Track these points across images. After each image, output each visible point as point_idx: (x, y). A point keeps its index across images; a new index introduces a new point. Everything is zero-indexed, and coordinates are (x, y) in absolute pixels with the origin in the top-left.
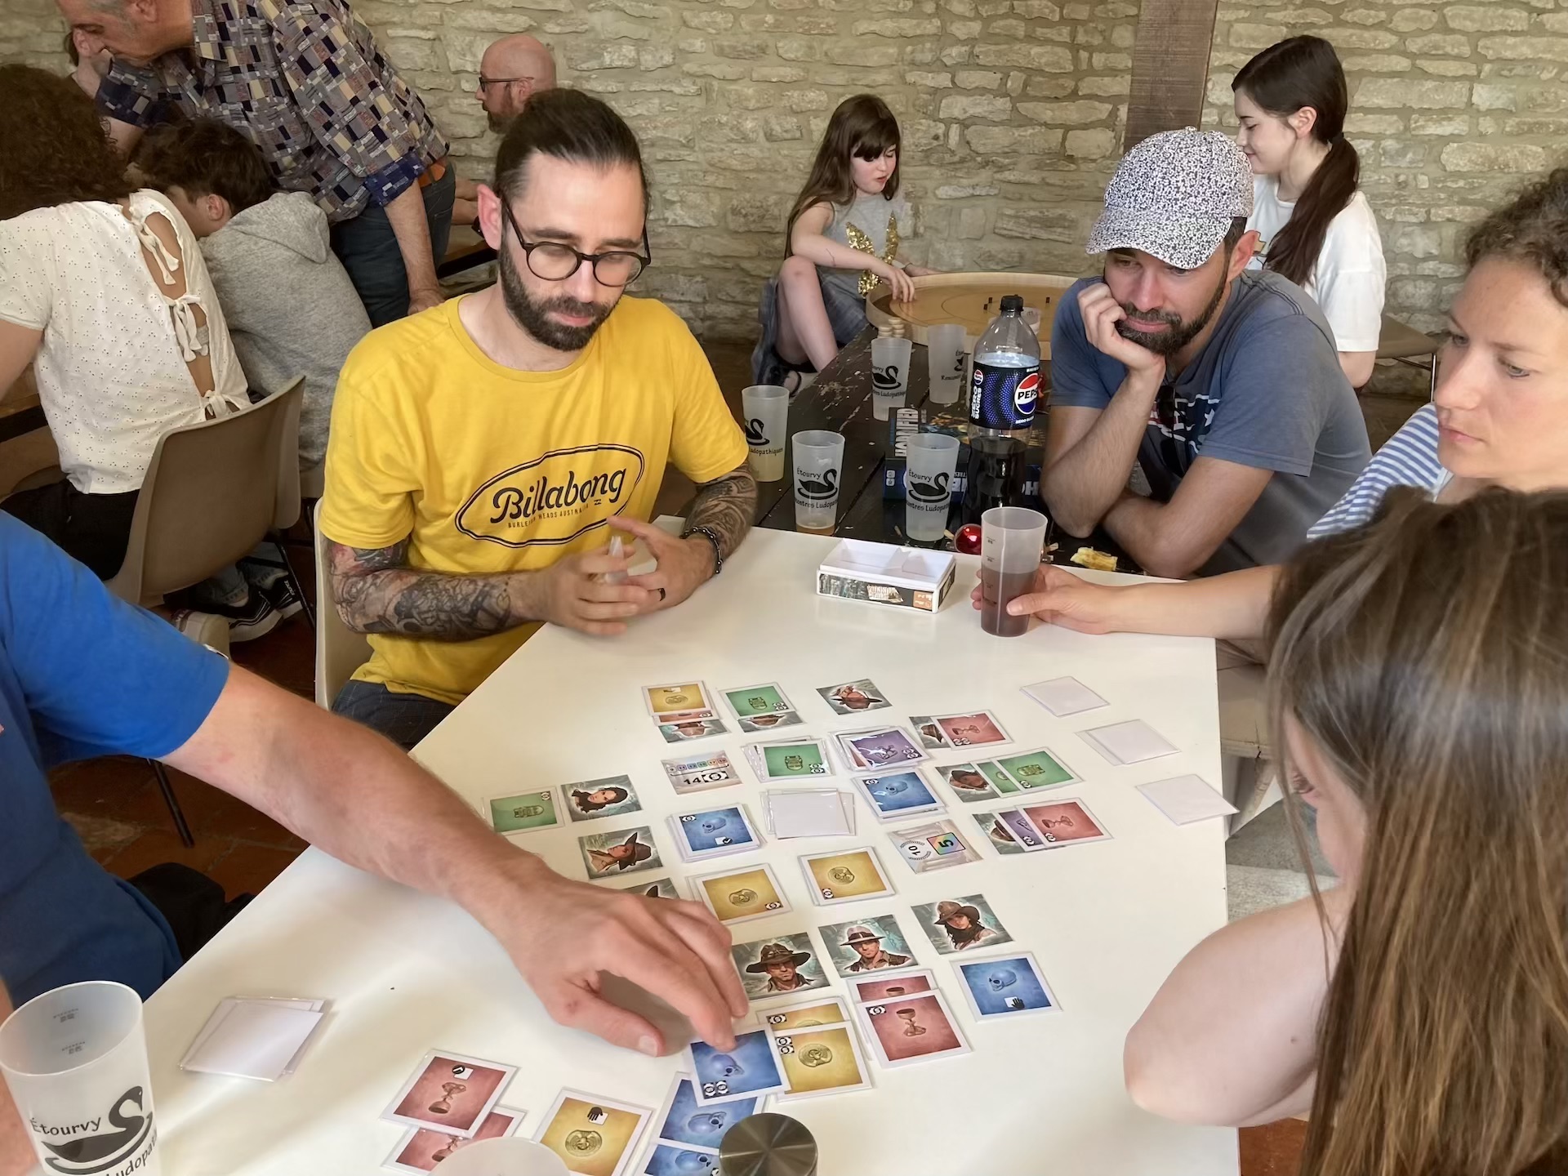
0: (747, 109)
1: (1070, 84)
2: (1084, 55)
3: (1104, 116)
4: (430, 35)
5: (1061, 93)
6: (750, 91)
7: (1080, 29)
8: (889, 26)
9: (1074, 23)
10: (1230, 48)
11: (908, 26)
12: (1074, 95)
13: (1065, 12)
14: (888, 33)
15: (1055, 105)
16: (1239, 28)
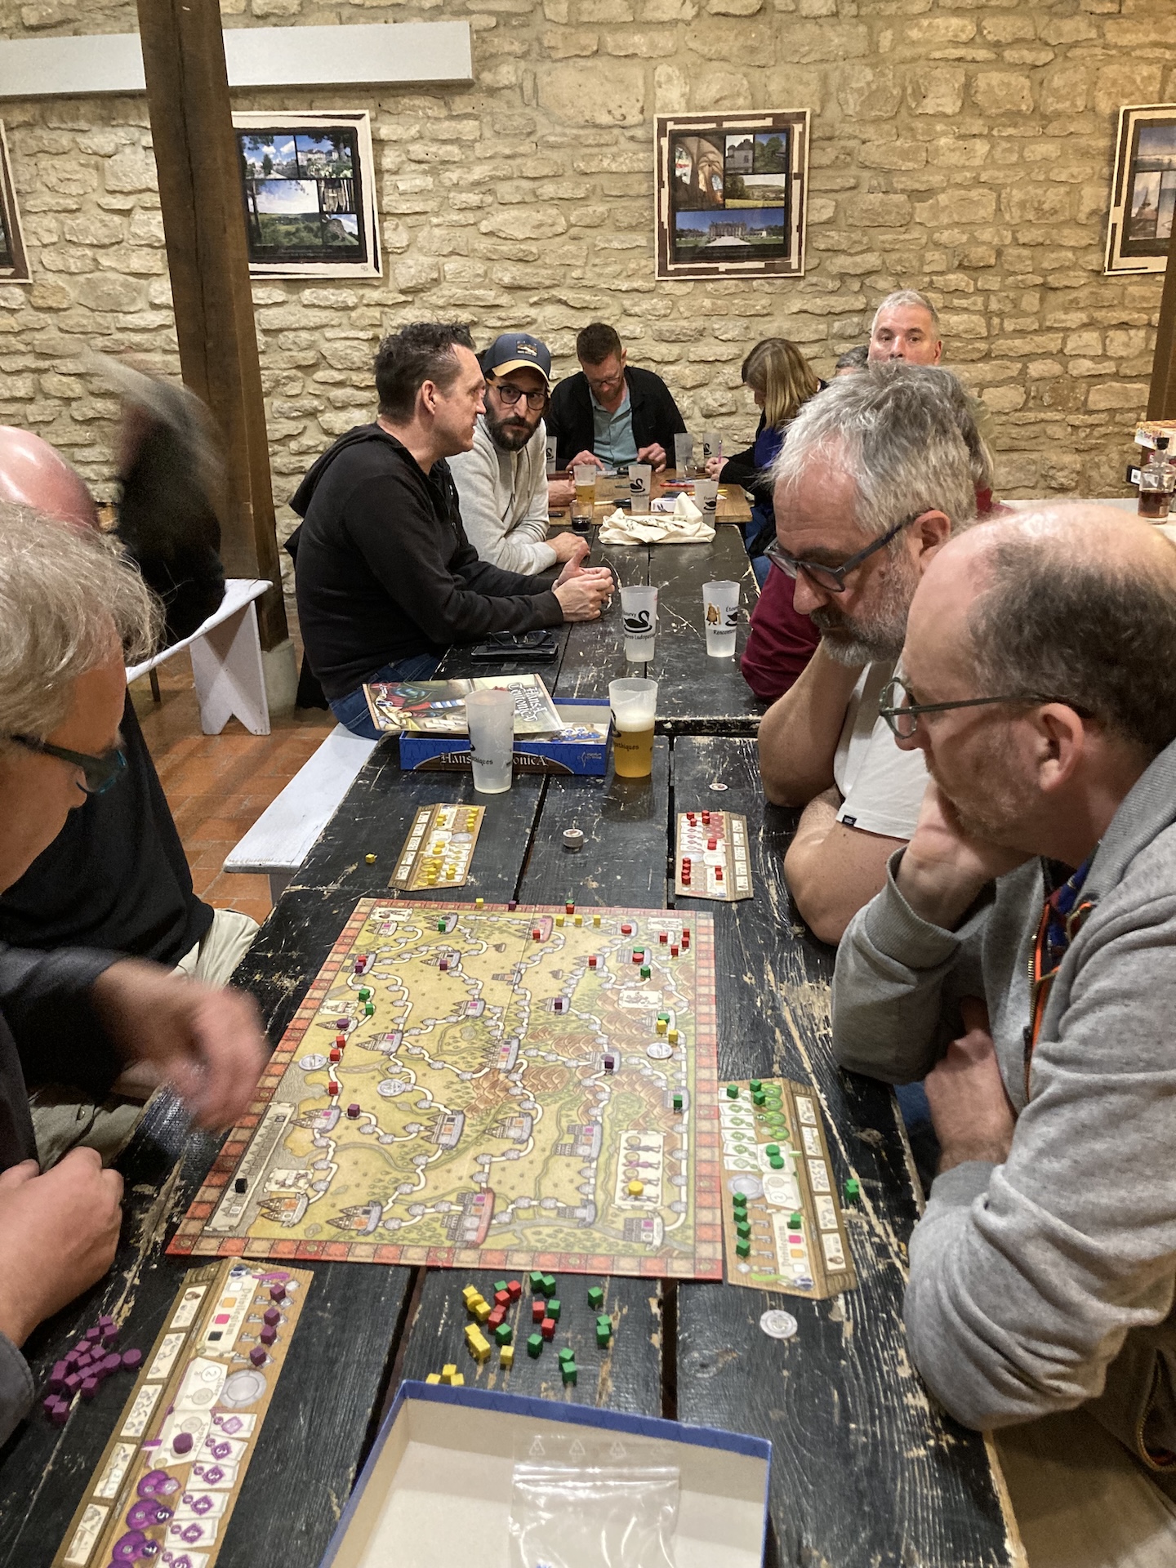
0: (684, 388)
1: (983, 346)
2: (996, 321)
3: (1015, 374)
4: (369, 334)
5: (976, 356)
6: (687, 371)
7: (993, 298)
8: (818, 304)
9: (986, 292)
10: (1125, 308)
11: (838, 303)
12: (987, 357)
13: (979, 284)
14: (818, 311)
15: (971, 366)
16: (1131, 289)
